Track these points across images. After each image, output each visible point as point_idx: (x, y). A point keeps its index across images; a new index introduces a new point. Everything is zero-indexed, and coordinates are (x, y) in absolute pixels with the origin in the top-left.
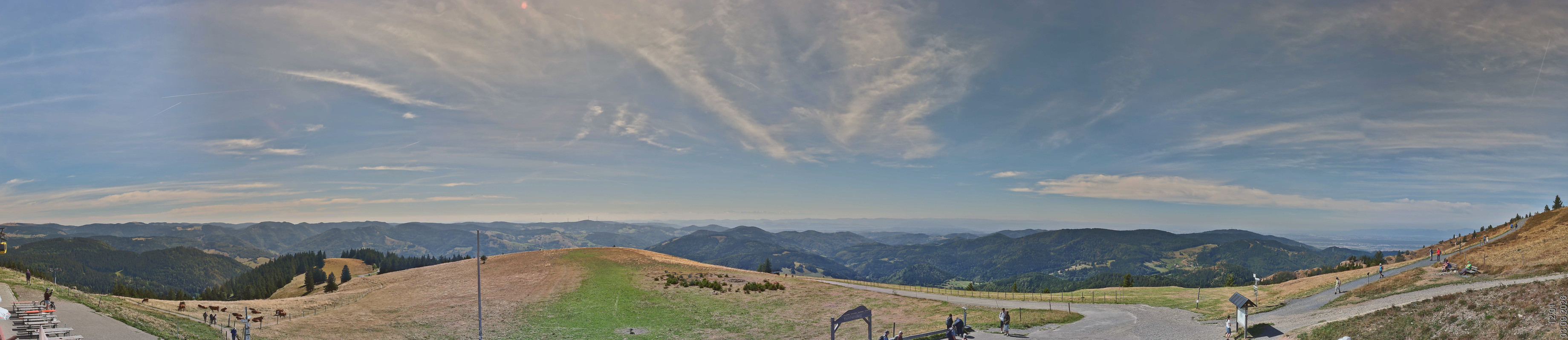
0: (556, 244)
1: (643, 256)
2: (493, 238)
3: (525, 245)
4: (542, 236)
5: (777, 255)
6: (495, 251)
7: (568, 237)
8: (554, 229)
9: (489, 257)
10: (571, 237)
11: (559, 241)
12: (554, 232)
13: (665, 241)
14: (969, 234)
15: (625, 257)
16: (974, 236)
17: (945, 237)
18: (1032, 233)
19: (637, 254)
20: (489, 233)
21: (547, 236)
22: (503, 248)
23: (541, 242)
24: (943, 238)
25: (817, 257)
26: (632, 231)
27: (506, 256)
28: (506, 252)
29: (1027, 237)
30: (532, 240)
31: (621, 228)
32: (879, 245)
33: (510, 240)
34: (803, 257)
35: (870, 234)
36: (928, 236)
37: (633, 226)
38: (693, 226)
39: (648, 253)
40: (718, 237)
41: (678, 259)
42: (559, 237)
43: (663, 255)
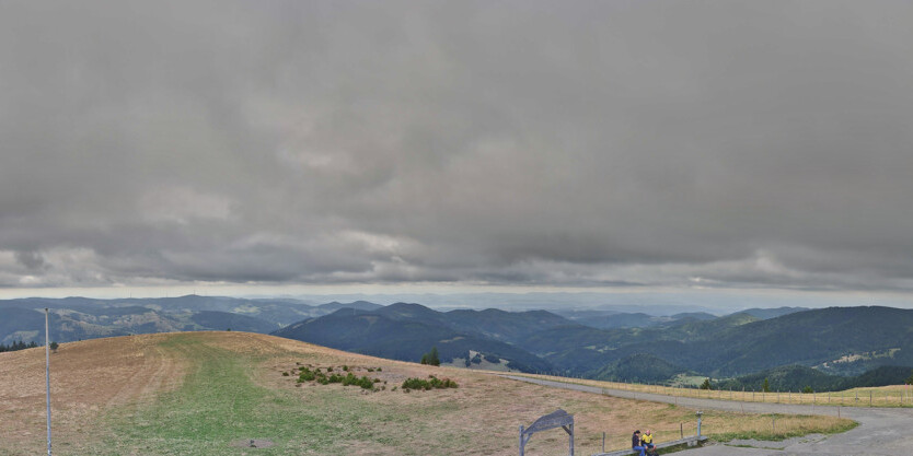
0: (149, 328)
1: (269, 345)
2: (67, 319)
3: (109, 328)
4: (133, 316)
5: (446, 341)
6: (70, 337)
7: (167, 317)
8: (148, 307)
9: (61, 345)
10: (171, 318)
11: (154, 323)
12: (150, 310)
13: (298, 323)
14: (704, 314)
15: (244, 344)
16: (712, 316)
17: (672, 317)
18: (788, 313)
19: (260, 340)
20: (61, 312)
21: (138, 316)
22: (79, 334)
23: (130, 324)
24: (670, 319)
25: (500, 345)
26: (253, 310)
27: (84, 343)
28: (85, 338)
29: (783, 318)
30: (120, 321)
31: (238, 306)
32: (585, 328)
33: (90, 322)
34: (481, 344)
35: (573, 313)
36: (649, 317)
37: (255, 303)
38: (334, 304)
39: (273, 339)
40: (369, 318)
41: (315, 346)
42: (155, 318)
43: (294, 341)
